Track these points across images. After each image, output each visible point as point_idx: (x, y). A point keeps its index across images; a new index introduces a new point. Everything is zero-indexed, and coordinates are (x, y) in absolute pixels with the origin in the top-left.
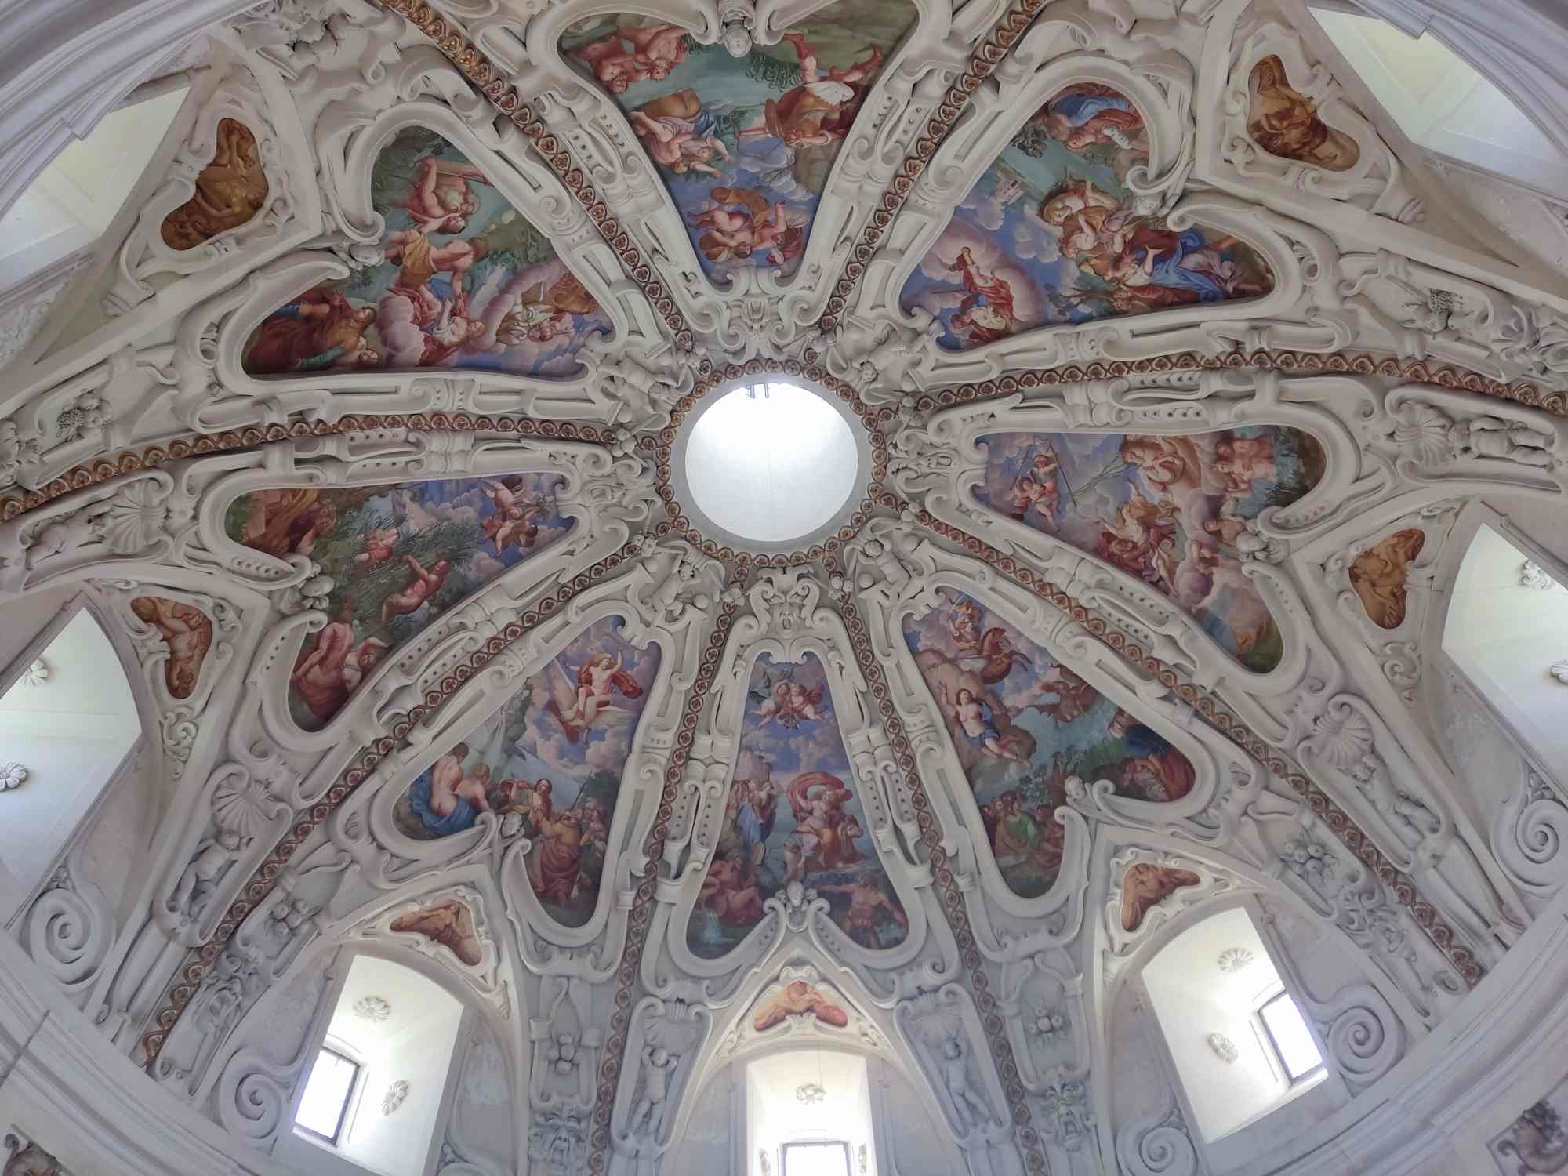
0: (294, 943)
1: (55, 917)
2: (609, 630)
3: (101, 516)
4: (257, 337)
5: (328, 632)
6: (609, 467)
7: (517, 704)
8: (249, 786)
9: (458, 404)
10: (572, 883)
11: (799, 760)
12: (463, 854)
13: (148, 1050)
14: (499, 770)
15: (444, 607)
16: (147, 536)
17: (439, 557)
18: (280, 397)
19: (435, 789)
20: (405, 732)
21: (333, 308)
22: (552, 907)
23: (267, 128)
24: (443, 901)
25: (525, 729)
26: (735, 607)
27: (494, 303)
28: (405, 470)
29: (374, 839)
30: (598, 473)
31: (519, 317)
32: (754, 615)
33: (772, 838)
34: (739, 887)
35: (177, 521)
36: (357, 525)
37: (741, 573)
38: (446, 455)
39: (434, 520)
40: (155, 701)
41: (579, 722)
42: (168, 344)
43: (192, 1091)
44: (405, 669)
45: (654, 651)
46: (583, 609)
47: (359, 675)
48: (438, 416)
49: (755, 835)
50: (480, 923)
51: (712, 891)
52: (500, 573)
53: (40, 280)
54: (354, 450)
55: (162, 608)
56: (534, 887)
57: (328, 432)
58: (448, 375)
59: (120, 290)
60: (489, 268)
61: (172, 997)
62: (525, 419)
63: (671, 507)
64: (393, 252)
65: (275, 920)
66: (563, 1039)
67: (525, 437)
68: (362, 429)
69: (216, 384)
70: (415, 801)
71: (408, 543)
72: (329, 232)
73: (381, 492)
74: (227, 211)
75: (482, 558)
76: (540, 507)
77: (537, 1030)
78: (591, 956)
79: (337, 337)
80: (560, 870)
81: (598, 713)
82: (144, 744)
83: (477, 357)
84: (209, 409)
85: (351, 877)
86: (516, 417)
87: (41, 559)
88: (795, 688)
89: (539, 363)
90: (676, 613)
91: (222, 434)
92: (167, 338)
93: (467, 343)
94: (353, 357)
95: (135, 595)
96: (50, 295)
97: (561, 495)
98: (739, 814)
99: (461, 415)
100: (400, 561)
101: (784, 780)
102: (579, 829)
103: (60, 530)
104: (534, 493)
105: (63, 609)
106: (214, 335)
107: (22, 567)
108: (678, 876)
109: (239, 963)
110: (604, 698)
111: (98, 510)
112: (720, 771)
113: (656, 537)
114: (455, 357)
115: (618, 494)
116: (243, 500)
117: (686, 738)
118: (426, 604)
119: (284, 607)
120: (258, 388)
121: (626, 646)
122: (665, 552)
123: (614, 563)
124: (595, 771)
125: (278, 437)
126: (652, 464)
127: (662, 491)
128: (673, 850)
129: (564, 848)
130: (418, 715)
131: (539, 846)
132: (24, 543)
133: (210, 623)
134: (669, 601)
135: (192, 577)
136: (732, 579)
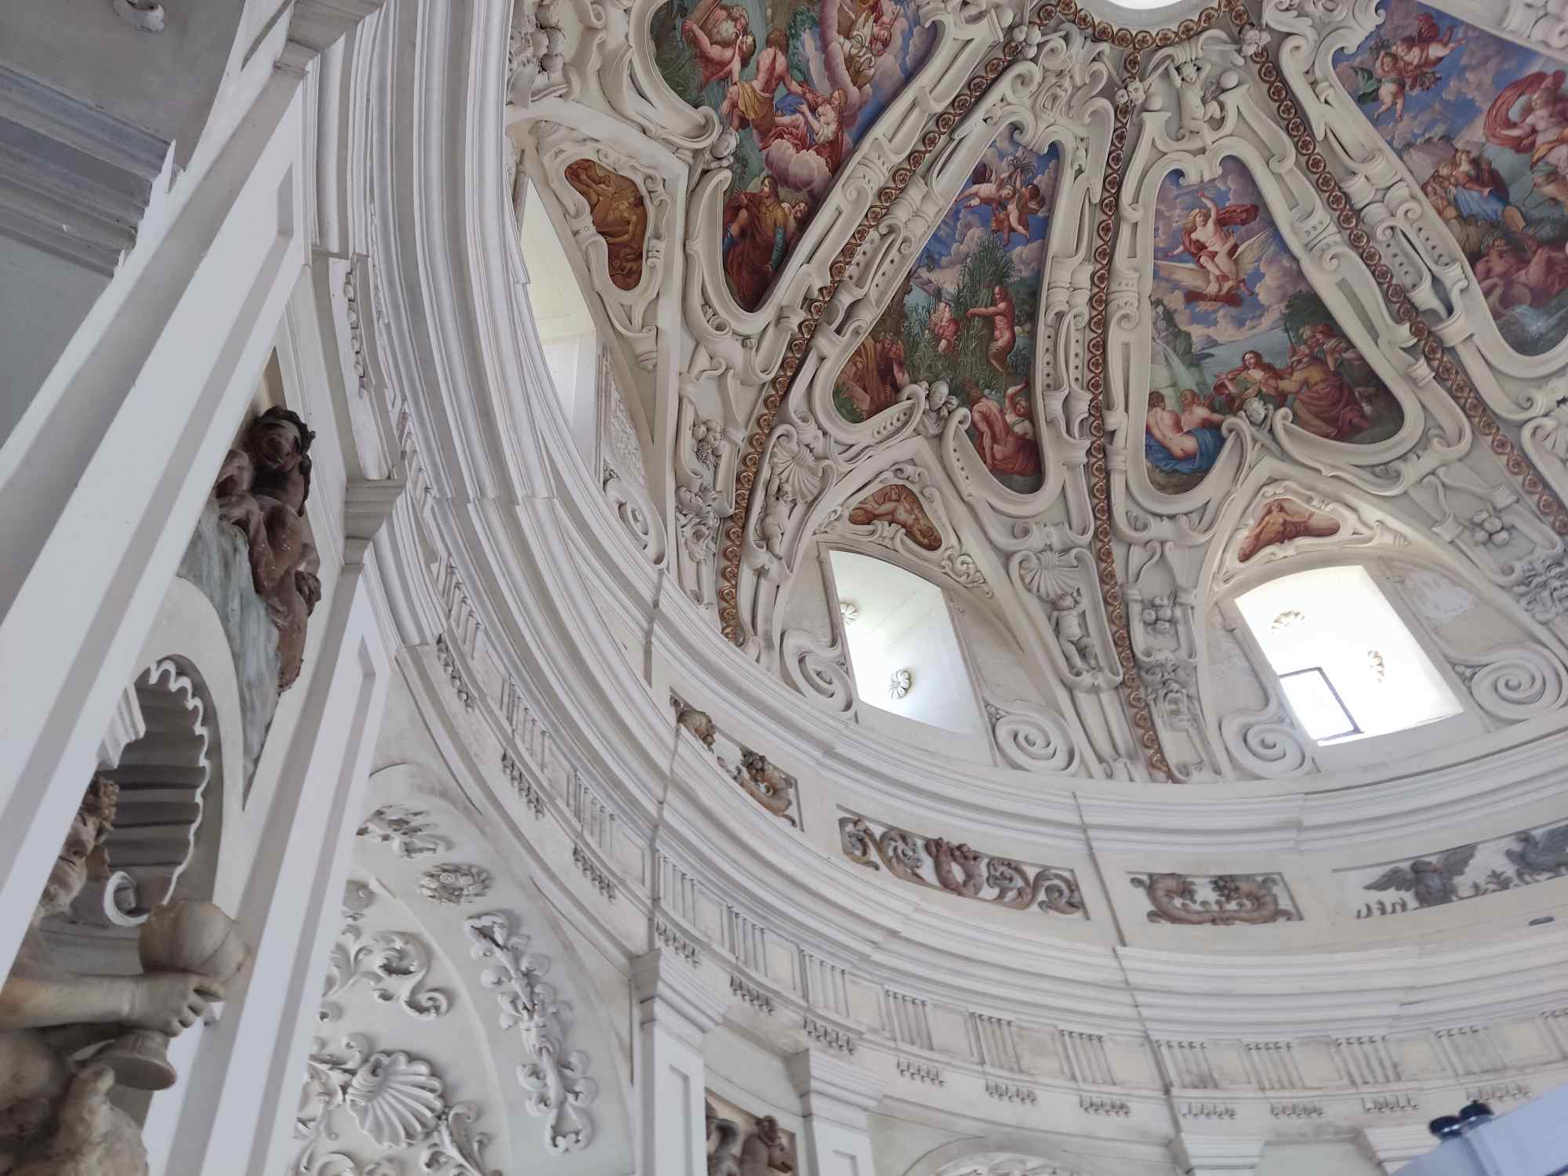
0: (1181, 628)
1: (1015, 737)
2: (1174, 191)
3: (779, 489)
4: (731, 281)
5: (977, 416)
6: (1036, 71)
7: (1162, 324)
8: (1038, 559)
9: (884, 169)
10: (1357, 403)
11: (1471, 102)
12: (1240, 464)
13: (1160, 769)
14: (1201, 384)
15: (1032, 317)
16: (814, 473)
17: (990, 287)
18: (783, 304)
19: (1167, 442)
20: (1101, 428)
21: (746, 208)
22: (1359, 437)
23: (590, 144)
24: (1261, 511)
25: (1188, 335)
26: (1265, 49)
27: (828, 65)
28: (904, 258)
29: (1161, 516)
30: (1034, 87)
31: (854, 51)
32: (1289, 34)
33: (1514, 194)
34: (1524, 262)
35: (819, 446)
36: (916, 329)
37: (1239, 16)
38: (917, 214)
39: (959, 266)
40: (926, 564)
41: (1227, 286)
42: (696, 347)
43: (1217, 772)
44: (1054, 386)
45: (1230, 163)
46: (1136, 201)
47: (1027, 423)
48: (882, 193)
49: (1492, 207)
50: (1309, 500)
51: (1498, 291)
52: (1044, 248)
53: (602, 393)
54: (859, 284)
55: (868, 507)
56: (1327, 436)
57: (832, 291)
58: (857, 157)
59: (641, 348)
60: (798, 44)
61: (1138, 726)
62: (940, 119)
63: (1120, 39)
64: (736, 122)
65: (1152, 625)
66: (1477, 519)
67: (953, 131)
68: (849, 263)
69: (745, 340)
70: (1162, 465)
71: (960, 303)
72: (691, 161)
73: (905, 289)
74: (631, 228)
75: (1020, 253)
76: (1019, 167)
77: (1447, 532)
78: (1435, 440)
79: (770, 222)
80: (1334, 404)
81: (1236, 262)
82: (950, 594)
83: (861, 118)
84: (758, 360)
85: (1173, 555)
86: (931, 125)
87: (780, 548)
88: (1399, 49)
89: (903, 65)
90: (1218, 115)
91: (782, 366)
92: (691, 344)
93: (844, 119)
94: (792, 223)
95: (846, 514)
96: (615, 396)
97: (1025, 139)
98: (1457, 207)
99: (895, 174)
100: (968, 319)
101: (1474, 134)
102: (1317, 360)
103: (769, 520)
104: (1004, 164)
105: (821, 563)
106: (710, 311)
107: (775, 561)
108: (1450, 311)
109: (1158, 670)
110: (1228, 246)
111: (774, 488)
112: (1400, 192)
113: (1133, 77)
114: (847, 139)
115: (1067, 83)
116: (836, 393)
117: (1337, 200)
118: (1017, 329)
119: (933, 430)
120: (766, 314)
121: (1202, 187)
122: (1154, 80)
123: (1121, 137)
124: (1282, 306)
125: (811, 329)
126: (1068, 26)
127: (1099, 35)
128: (1424, 297)
129: (1321, 386)
130: (1097, 408)
131: (1297, 404)
132: (762, 547)
133: (903, 486)
134: (1200, 111)
135: (864, 470)
136: (1236, 30)
